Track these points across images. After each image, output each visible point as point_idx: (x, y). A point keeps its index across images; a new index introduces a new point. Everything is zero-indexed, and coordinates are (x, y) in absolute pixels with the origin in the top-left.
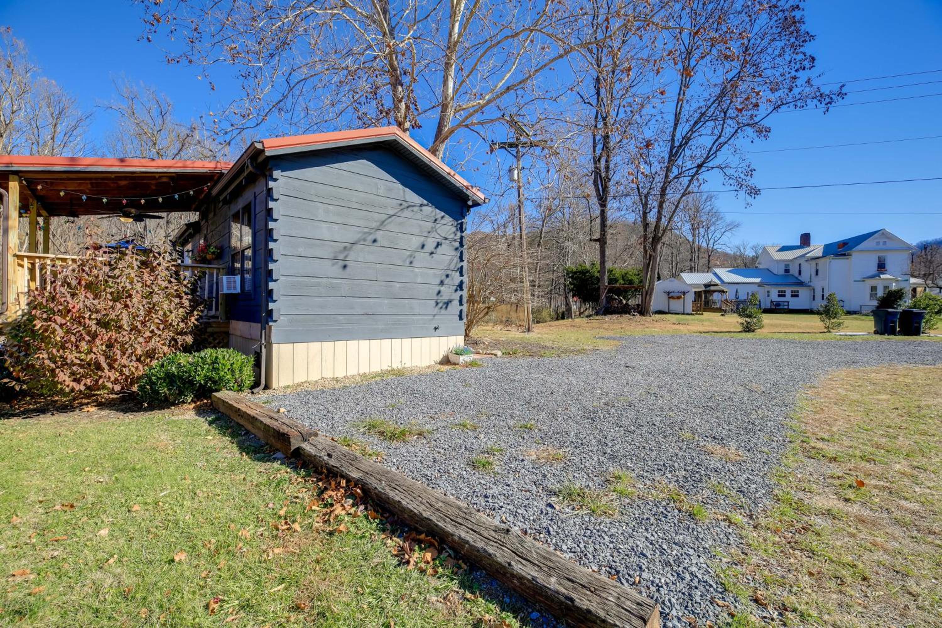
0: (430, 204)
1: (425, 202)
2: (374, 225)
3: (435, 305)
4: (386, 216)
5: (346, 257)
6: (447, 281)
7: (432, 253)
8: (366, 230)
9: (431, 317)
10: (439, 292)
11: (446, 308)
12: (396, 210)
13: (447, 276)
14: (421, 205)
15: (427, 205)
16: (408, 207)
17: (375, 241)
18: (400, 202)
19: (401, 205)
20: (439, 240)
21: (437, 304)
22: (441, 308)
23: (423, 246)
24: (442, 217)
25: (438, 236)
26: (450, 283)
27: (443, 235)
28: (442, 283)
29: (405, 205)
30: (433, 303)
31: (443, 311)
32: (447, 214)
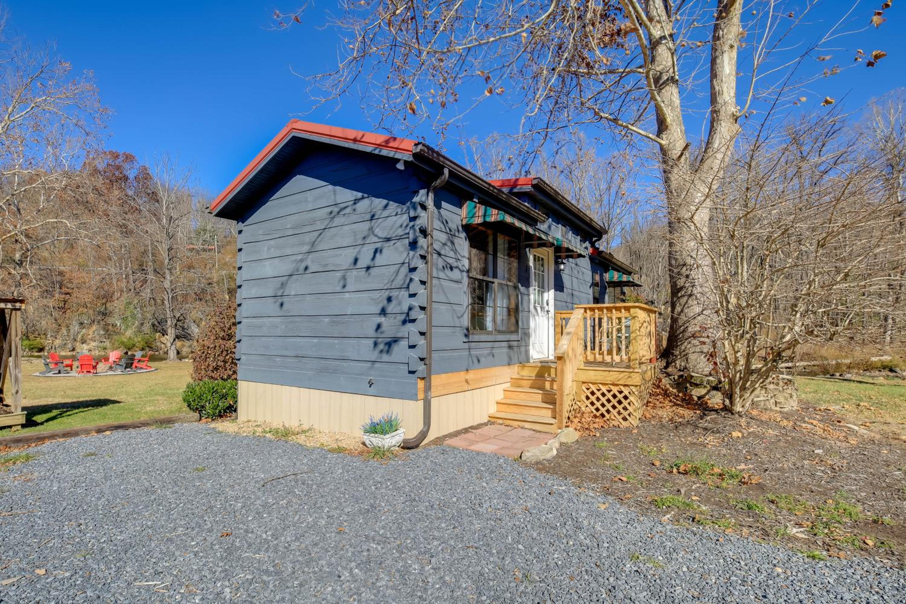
0: (366, 195)
1: (360, 195)
2: (306, 248)
3: (372, 346)
4: (317, 234)
5: (283, 293)
6: (391, 308)
7: (368, 268)
8: (299, 257)
9: (369, 365)
10: (379, 326)
11: (388, 352)
12: (326, 222)
13: (389, 299)
14: (356, 201)
15: (363, 198)
16: (338, 213)
17: (306, 268)
18: (329, 210)
19: (331, 213)
20: (378, 245)
21: (376, 344)
22: (381, 351)
23: (356, 260)
24: (386, 206)
25: (376, 239)
26: (397, 310)
27: (384, 236)
28: (383, 312)
29: (336, 209)
30: (371, 342)
31: (385, 357)
32: (389, 200)
